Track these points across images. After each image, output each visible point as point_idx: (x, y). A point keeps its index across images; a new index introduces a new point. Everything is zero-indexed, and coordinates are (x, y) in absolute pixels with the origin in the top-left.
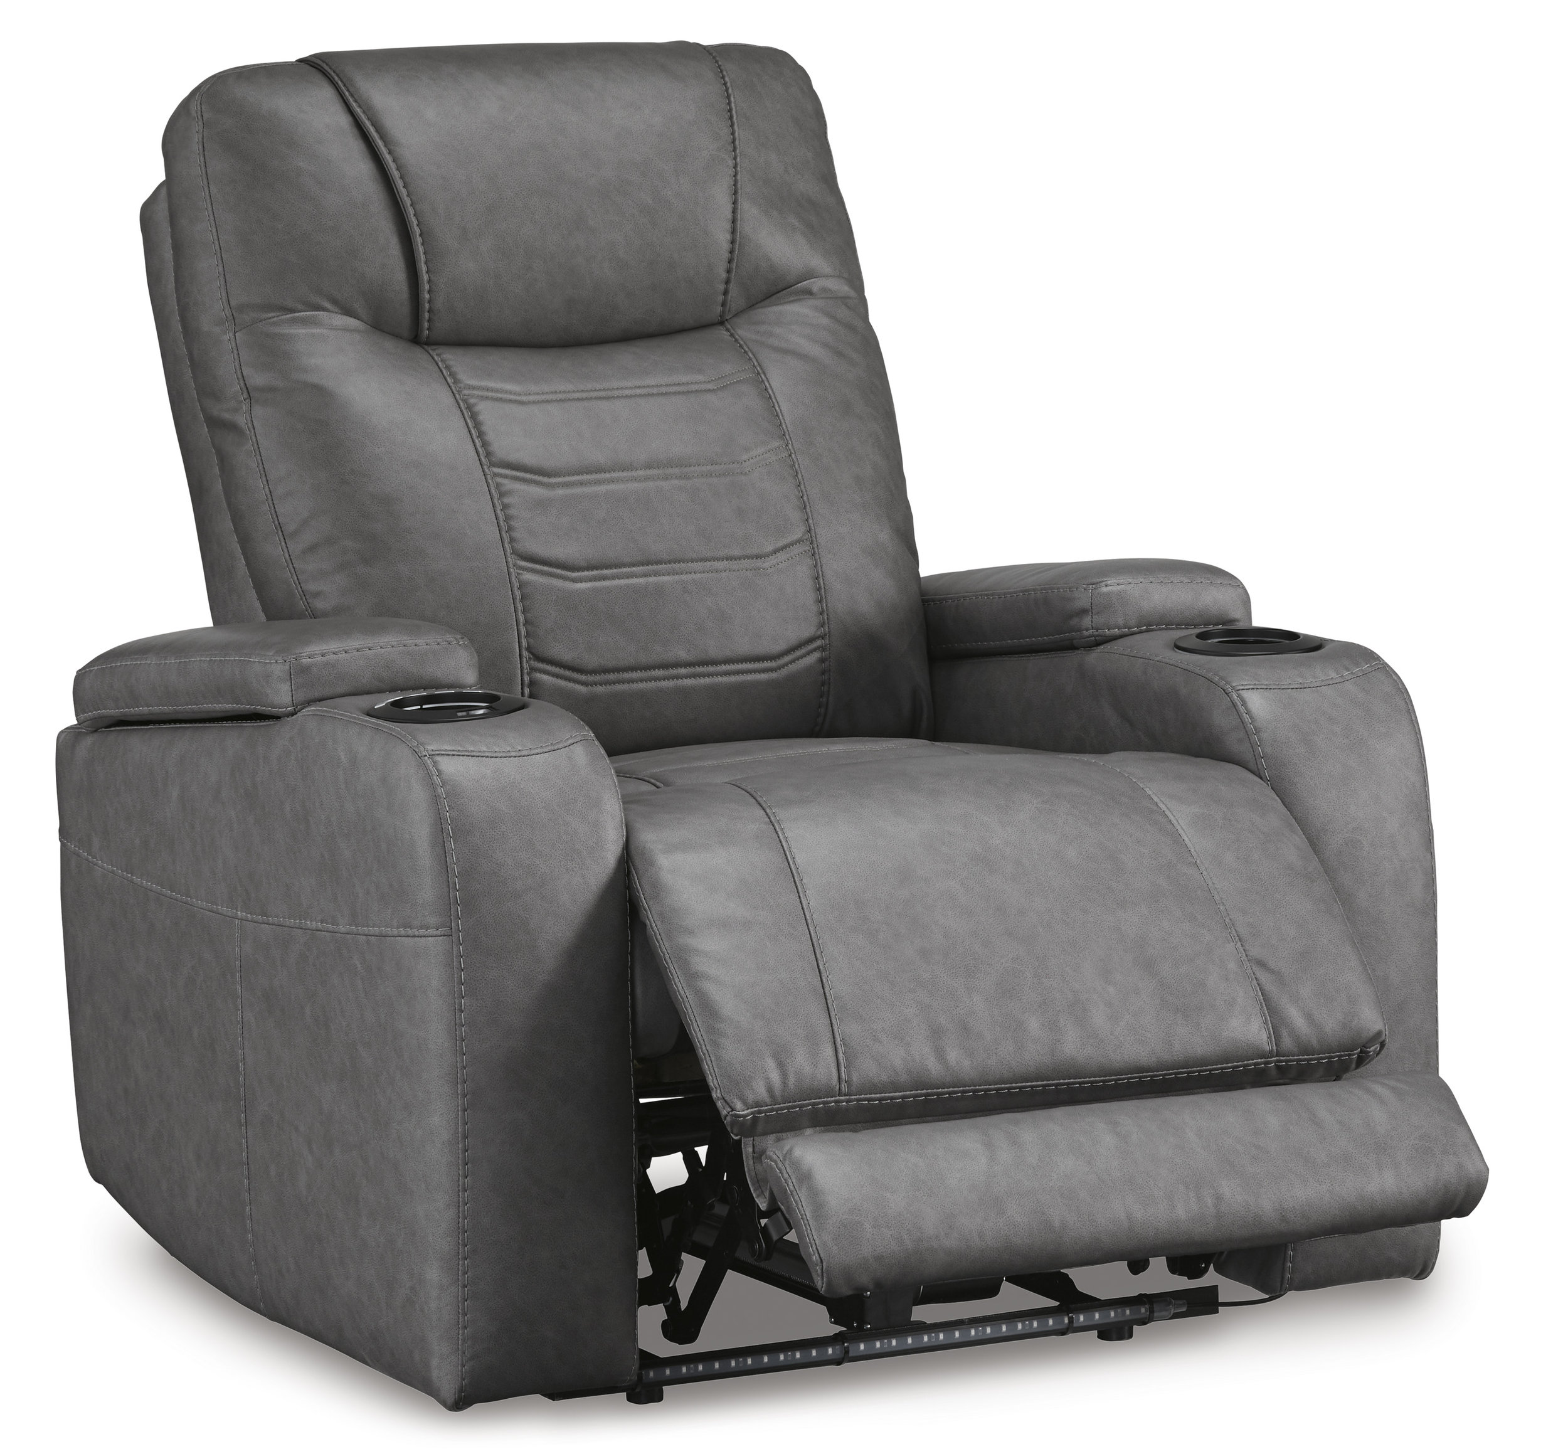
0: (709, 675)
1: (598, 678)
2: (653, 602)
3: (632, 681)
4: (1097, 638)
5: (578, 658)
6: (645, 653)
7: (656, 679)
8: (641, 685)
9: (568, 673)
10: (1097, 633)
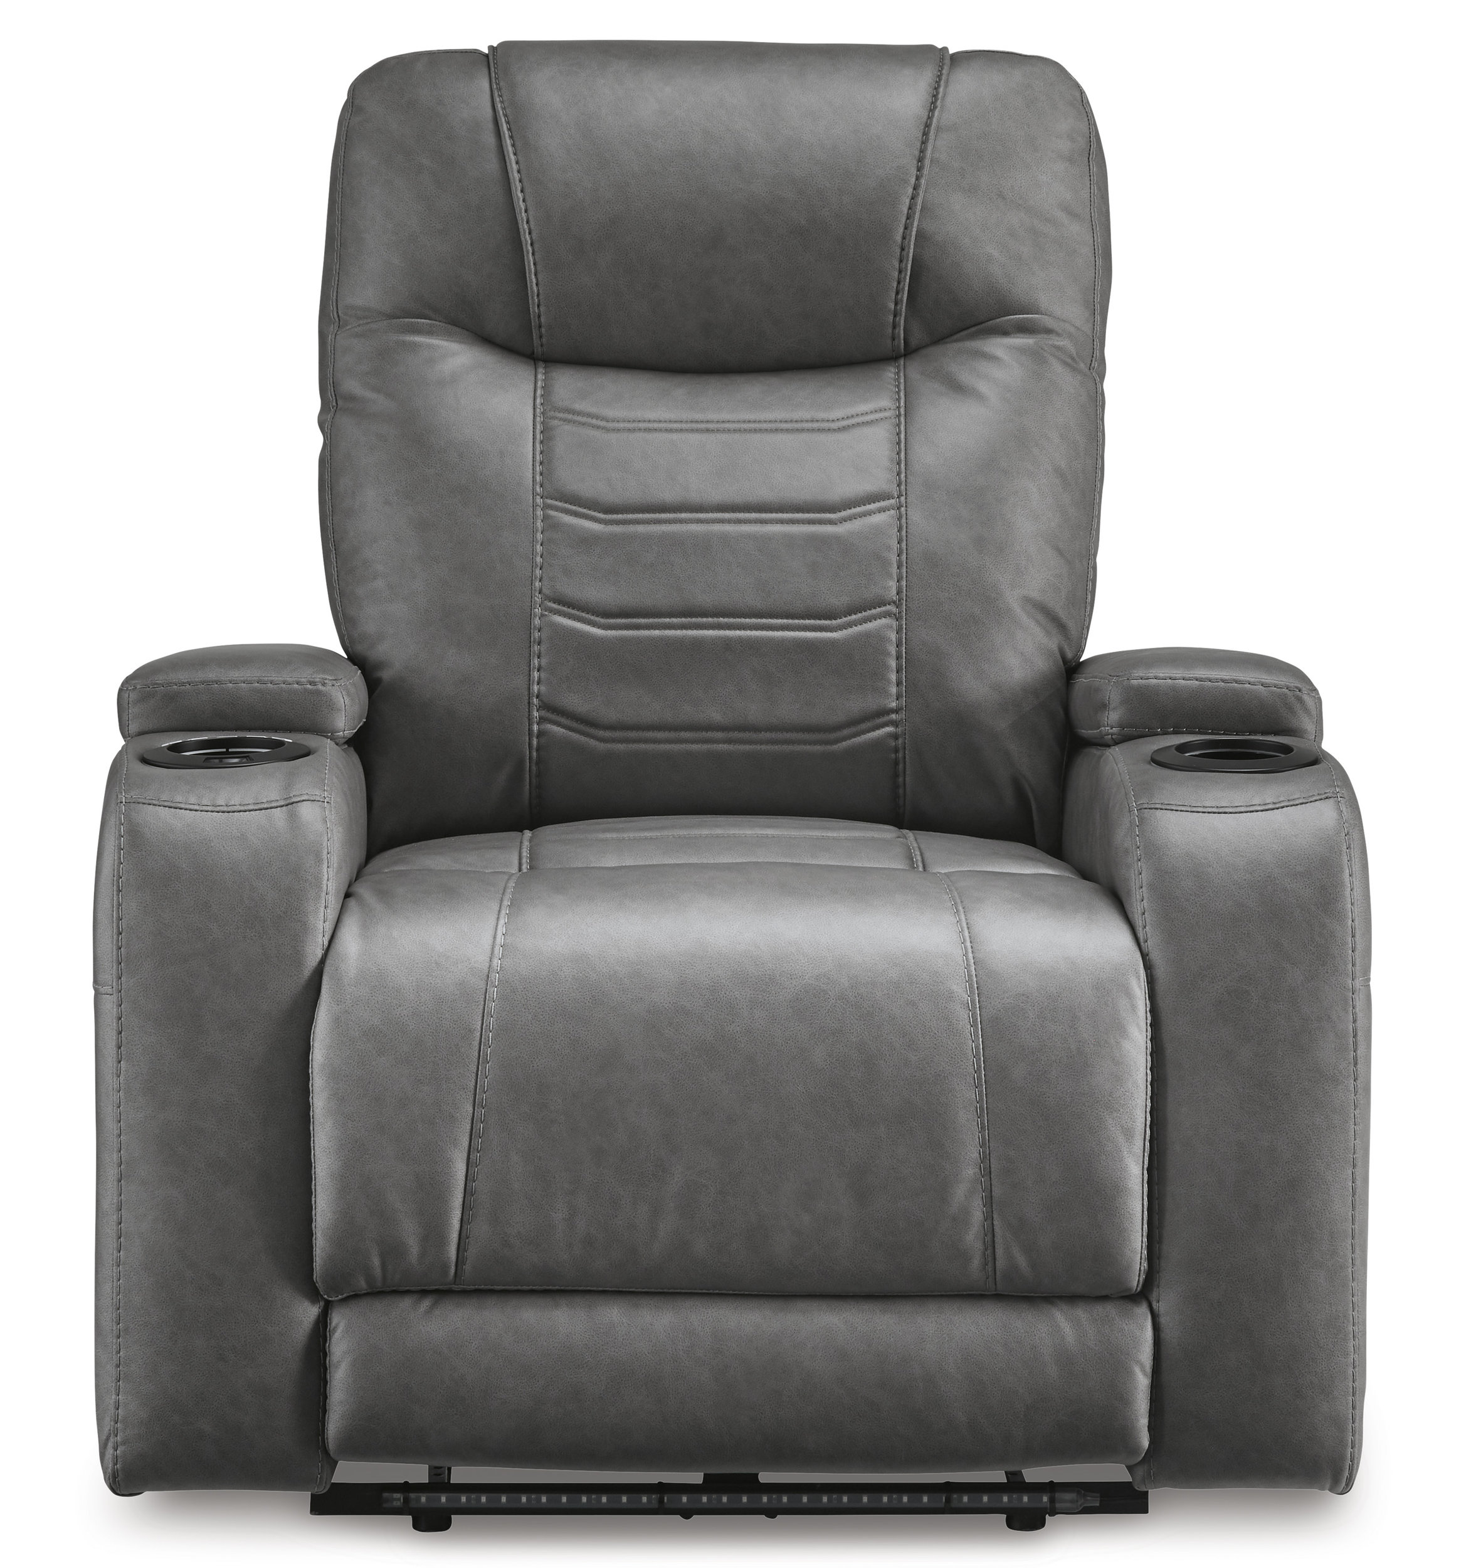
0: (750, 742)
1: (618, 734)
2: (688, 657)
3: (659, 741)
4: (1113, 737)
5: (593, 711)
6: (672, 712)
7: (686, 741)
8: (668, 747)
9: (582, 727)
10: (1111, 731)
